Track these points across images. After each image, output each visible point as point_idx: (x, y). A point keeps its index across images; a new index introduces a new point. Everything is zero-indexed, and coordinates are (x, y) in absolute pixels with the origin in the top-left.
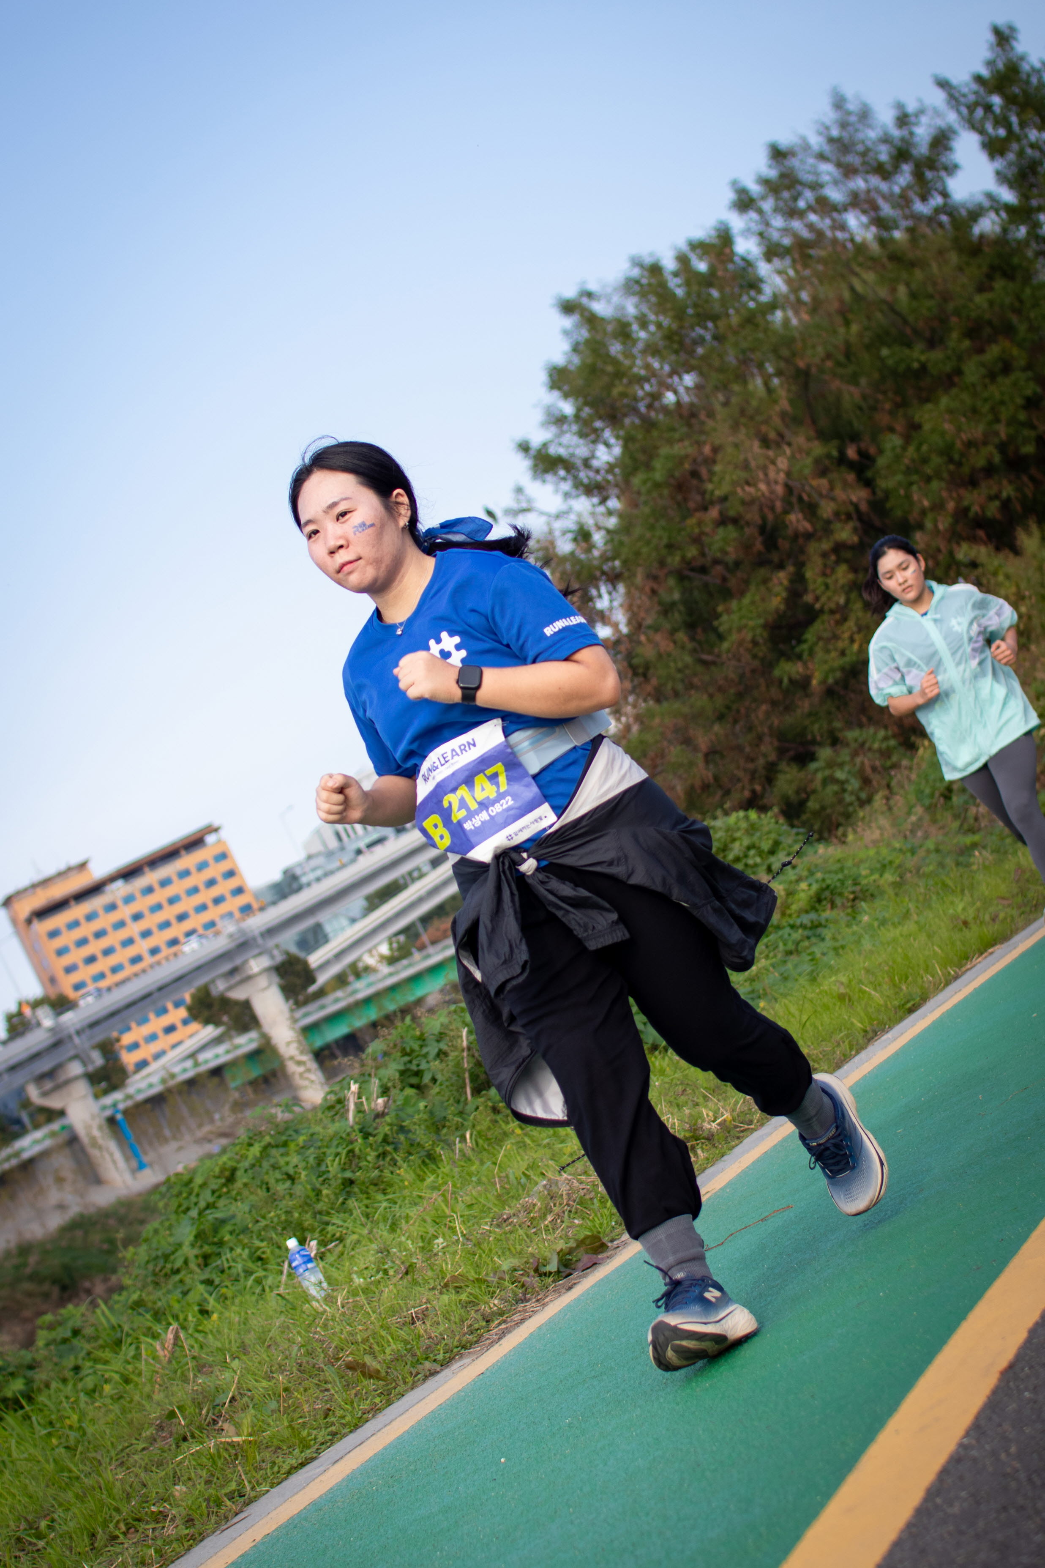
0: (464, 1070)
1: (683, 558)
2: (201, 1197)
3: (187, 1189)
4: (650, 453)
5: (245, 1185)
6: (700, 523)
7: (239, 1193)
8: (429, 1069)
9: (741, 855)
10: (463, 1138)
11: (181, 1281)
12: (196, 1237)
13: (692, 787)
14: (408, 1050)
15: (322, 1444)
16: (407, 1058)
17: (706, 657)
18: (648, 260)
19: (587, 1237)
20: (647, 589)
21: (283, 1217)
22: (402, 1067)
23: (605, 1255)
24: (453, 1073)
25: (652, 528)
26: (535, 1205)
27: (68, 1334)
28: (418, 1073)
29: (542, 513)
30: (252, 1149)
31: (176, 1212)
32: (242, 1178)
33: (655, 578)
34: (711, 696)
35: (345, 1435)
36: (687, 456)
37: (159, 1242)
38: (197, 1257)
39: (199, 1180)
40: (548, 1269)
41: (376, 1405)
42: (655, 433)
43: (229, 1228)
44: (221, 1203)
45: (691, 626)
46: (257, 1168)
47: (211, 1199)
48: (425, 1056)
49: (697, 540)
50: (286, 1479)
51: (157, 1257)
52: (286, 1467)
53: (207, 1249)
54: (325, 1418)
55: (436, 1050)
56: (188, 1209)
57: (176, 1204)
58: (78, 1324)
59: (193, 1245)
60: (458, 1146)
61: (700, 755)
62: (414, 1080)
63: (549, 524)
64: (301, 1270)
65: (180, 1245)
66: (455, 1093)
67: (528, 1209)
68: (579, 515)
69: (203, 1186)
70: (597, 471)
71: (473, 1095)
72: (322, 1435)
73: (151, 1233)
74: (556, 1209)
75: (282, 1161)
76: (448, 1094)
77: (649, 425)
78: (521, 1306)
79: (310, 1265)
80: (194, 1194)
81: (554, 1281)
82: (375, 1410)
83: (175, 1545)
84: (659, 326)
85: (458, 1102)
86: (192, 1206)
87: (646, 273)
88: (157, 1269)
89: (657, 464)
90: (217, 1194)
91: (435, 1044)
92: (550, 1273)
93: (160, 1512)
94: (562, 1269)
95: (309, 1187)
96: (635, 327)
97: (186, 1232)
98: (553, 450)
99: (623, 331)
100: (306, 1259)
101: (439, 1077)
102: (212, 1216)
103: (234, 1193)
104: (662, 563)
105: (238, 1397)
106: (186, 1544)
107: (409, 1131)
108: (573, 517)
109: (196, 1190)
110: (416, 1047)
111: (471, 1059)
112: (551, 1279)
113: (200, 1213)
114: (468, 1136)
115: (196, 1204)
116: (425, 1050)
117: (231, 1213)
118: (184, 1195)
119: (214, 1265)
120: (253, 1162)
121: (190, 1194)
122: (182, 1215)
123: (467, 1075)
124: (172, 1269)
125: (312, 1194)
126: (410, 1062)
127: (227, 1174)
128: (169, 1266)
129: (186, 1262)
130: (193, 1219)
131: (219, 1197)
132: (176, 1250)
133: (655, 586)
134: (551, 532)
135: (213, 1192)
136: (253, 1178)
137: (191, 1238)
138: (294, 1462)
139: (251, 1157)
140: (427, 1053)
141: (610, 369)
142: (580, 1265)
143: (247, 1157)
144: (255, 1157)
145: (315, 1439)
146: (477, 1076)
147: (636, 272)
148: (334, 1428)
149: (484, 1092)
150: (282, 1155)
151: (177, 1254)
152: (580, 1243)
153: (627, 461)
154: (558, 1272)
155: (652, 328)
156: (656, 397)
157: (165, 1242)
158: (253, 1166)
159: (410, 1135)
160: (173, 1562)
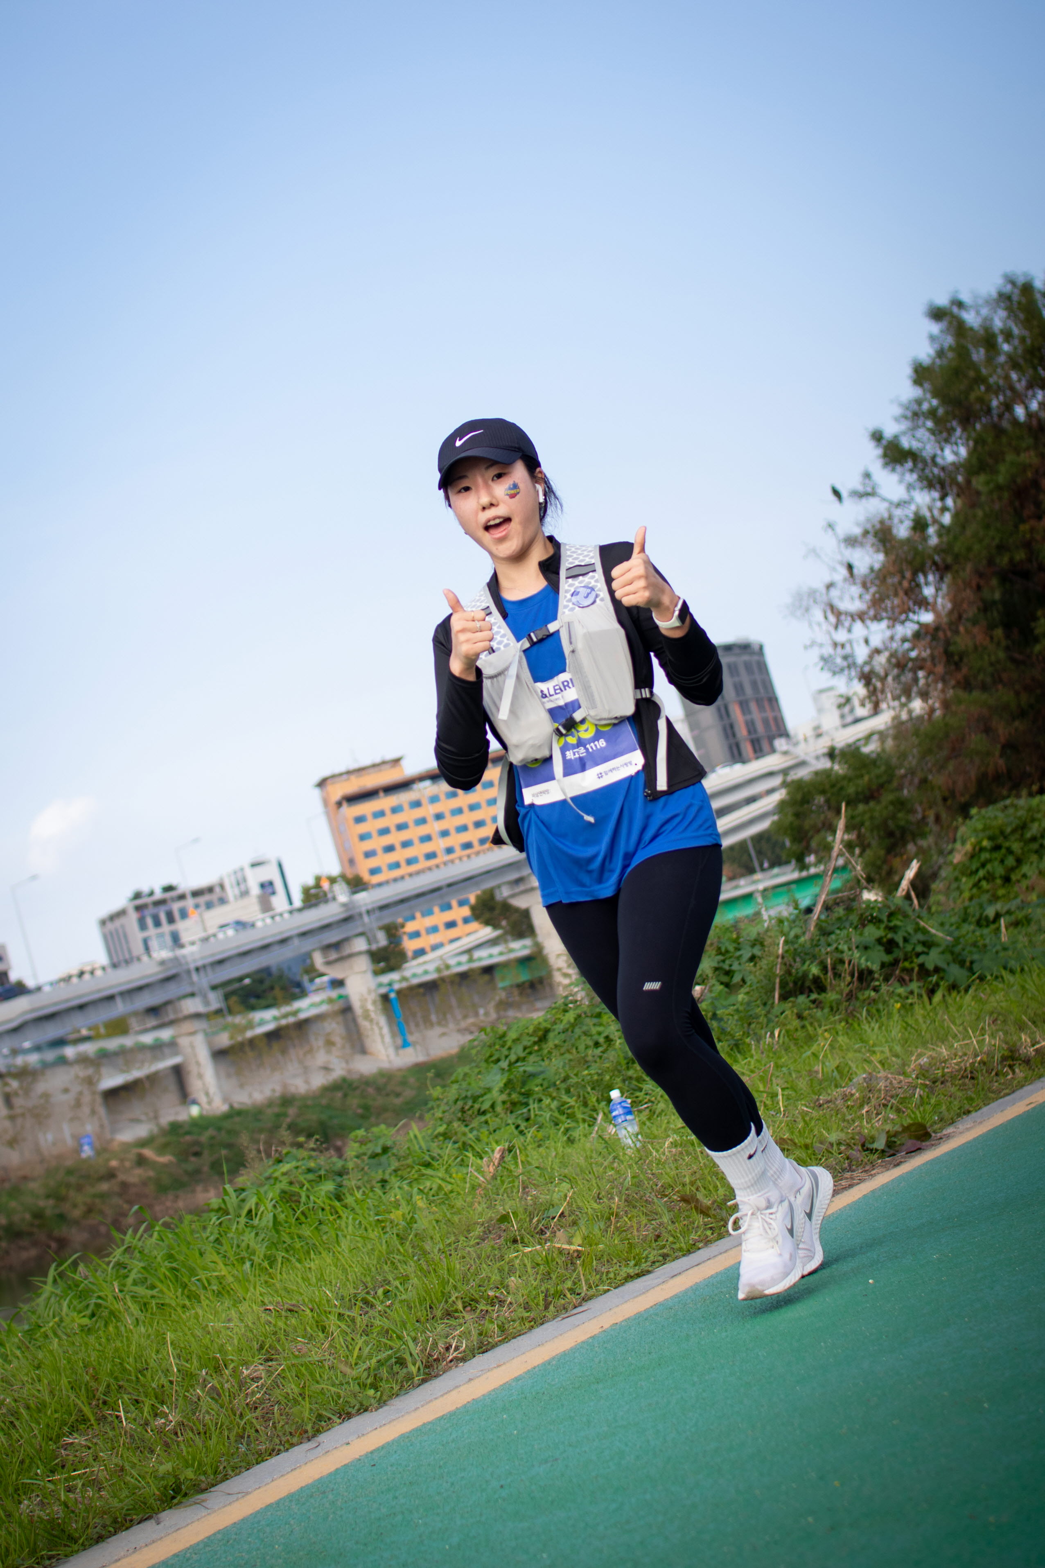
0: (776, 976)
1: (1011, 560)
2: (513, 1051)
3: (501, 1042)
4: (998, 457)
5: (556, 1046)
6: (1032, 530)
7: (550, 1053)
8: (740, 971)
9: (1039, 835)
10: (772, 1035)
11: (486, 1122)
12: (505, 1085)
13: (984, 775)
14: (723, 950)
15: (654, 1262)
16: (720, 958)
17: (1017, 656)
18: (1021, 280)
19: (910, 1125)
20: (974, 583)
21: (596, 1077)
22: (715, 965)
23: (928, 1143)
24: (765, 976)
25: (987, 527)
26: (852, 1095)
27: (379, 1150)
28: (729, 973)
29: (884, 499)
30: (567, 1014)
31: (486, 1061)
32: (553, 1040)
33: (981, 575)
34: (1017, 694)
35: (677, 1258)
36: (1030, 465)
37: (469, 1084)
38: (504, 1102)
39: (512, 1035)
40: (875, 1146)
41: (707, 1237)
42: (1004, 440)
43: (538, 1081)
44: (532, 1058)
45: (1007, 626)
46: (569, 1033)
47: (522, 1055)
48: (739, 958)
49: (1028, 545)
50: (623, 1284)
51: (466, 1097)
52: (623, 1274)
53: (515, 1096)
54: (656, 1241)
55: (749, 955)
56: (498, 1060)
57: (488, 1055)
58: (389, 1143)
59: (501, 1092)
60: (768, 1039)
61: (999, 746)
62: (725, 979)
63: (889, 511)
64: (620, 1120)
65: (489, 1090)
66: (765, 997)
67: (846, 1097)
68: (918, 507)
69: (515, 1041)
70: (943, 469)
71: (779, 999)
72: (653, 1255)
73: (461, 1077)
74: (873, 1102)
75: (594, 1030)
76: (756, 995)
77: (998, 431)
78: (848, 1175)
79: (629, 1117)
80: (507, 1047)
81: (878, 1158)
82: (707, 1242)
83: (517, 1324)
84: (1023, 340)
85: (765, 1004)
86: (503, 1058)
87: (1017, 292)
88: (467, 1107)
89: (1002, 468)
90: (527, 1051)
91: (750, 949)
92: (877, 1150)
93: (496, 1297)
94: (887, 1149)
95: (622, 1055)
96: (1000, 339)
97: (495, 1080)
98: (906, 443)
99: (989, 340)
100: (626, 1110)
101: (750, 979)
102: (521, 1068)
103: (545, 1051)
104: (991, 562)
105: (566, 1214)
106: (527, 1325)
107: (721, 1020)
108: (913, 508)
109: (509, 1044)
110: (731, 948)
111: (783, 967)
112: (876, 1156)
113: (511, 1064)
114: (776, 1033)
115: (507, 1057)
116: (738, 953)
117: (540, 1069)
118: (497, 1047)
119: (520, 1112)
120: (567, 1026)
121: (503, 1046)
122: (492, 1065)
123: (778, 981)
124: (479, 1110)
125: (624, 1062)
126: (724, 961)
127: (540, 1033)
128: (477, 1106)
129: (493, 1106)
130: (503, 1069)
131: (530, 1053)
132: (485, 1094)
133: (982, 583)
134: (890, 517)
135: (525, 1048)
136: (565, 1041)
137: (501, 1085)
138: (631, 1271)
139: (565, 1022)
140: (741, 956)
141: (972, 374)
142: (904, 1148)
143: (561, 1021)
144: (569, 1022)
145: (647, 1257)
146: (787, 983)
147: (1008, 288)
148: (665, 1251)
149: (792, 999)
150: (594, 1025)
151: (485, 1097)
152: (906, 1129)
153: (974, 461)
154: (883, 1151)
155: (1016, 342)
156: (1008, 407)
157: (476, 1087)
158: (565, 1031)
159: (722, 1023)
160: (514, 1338)
